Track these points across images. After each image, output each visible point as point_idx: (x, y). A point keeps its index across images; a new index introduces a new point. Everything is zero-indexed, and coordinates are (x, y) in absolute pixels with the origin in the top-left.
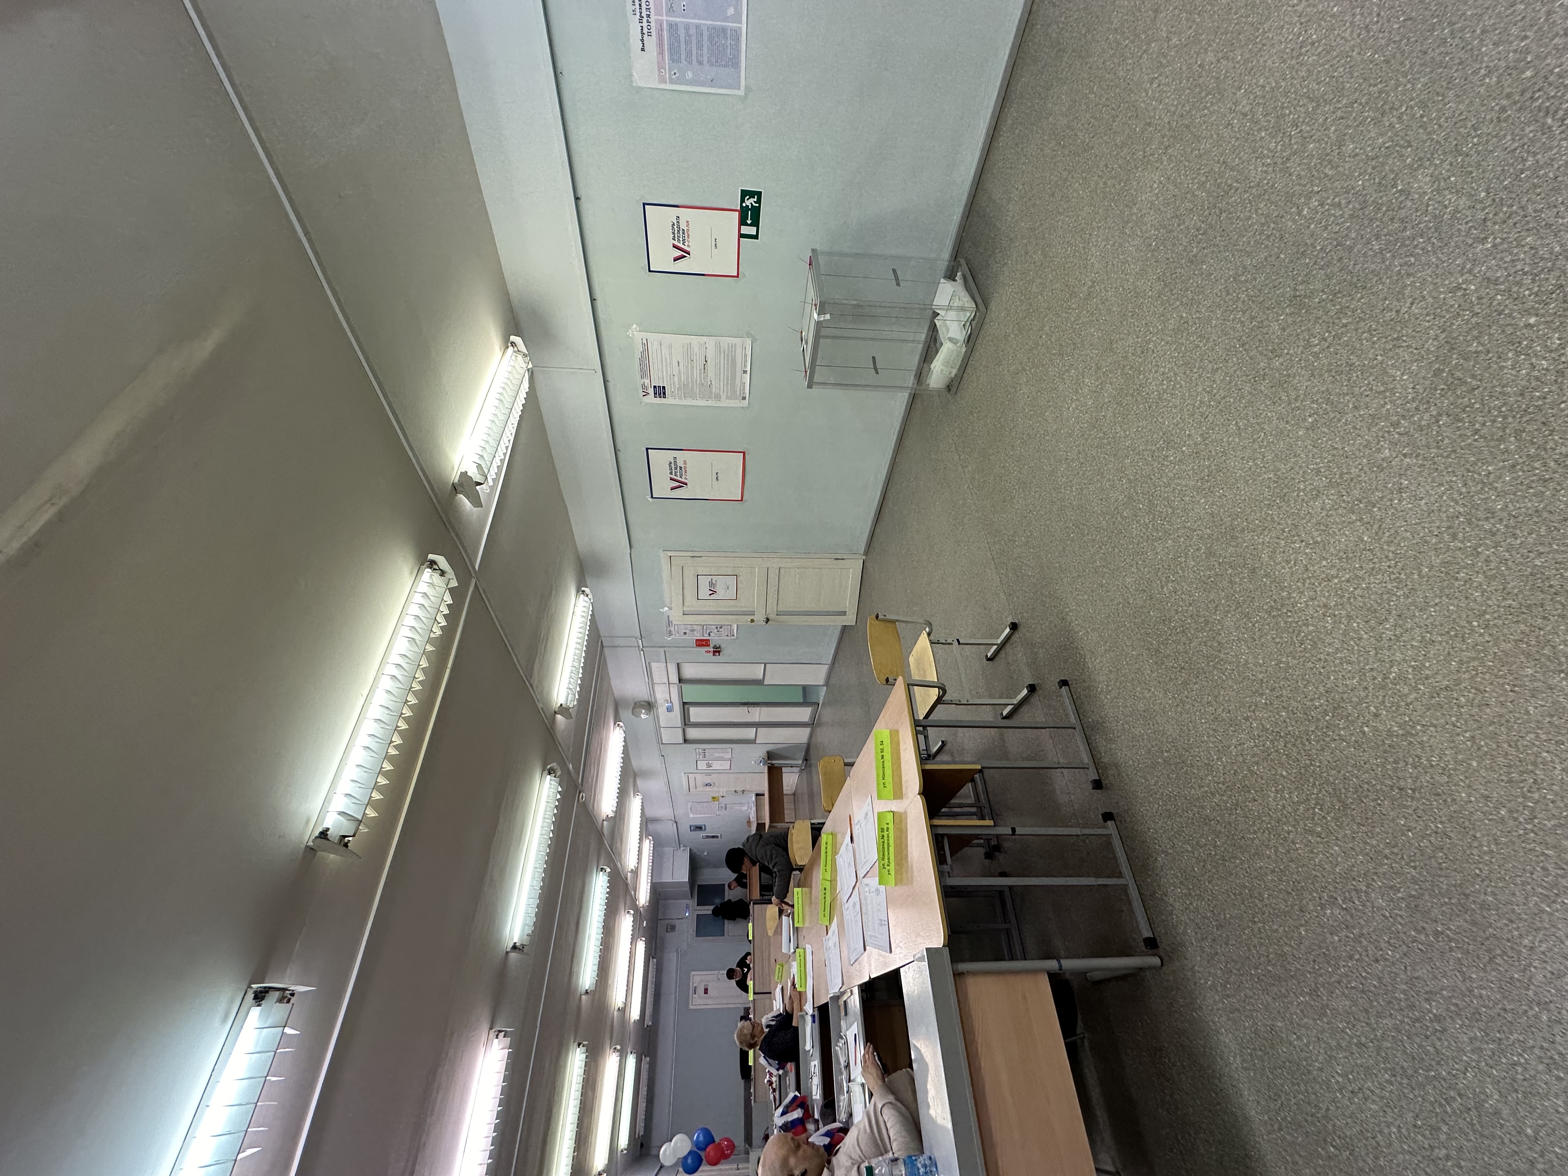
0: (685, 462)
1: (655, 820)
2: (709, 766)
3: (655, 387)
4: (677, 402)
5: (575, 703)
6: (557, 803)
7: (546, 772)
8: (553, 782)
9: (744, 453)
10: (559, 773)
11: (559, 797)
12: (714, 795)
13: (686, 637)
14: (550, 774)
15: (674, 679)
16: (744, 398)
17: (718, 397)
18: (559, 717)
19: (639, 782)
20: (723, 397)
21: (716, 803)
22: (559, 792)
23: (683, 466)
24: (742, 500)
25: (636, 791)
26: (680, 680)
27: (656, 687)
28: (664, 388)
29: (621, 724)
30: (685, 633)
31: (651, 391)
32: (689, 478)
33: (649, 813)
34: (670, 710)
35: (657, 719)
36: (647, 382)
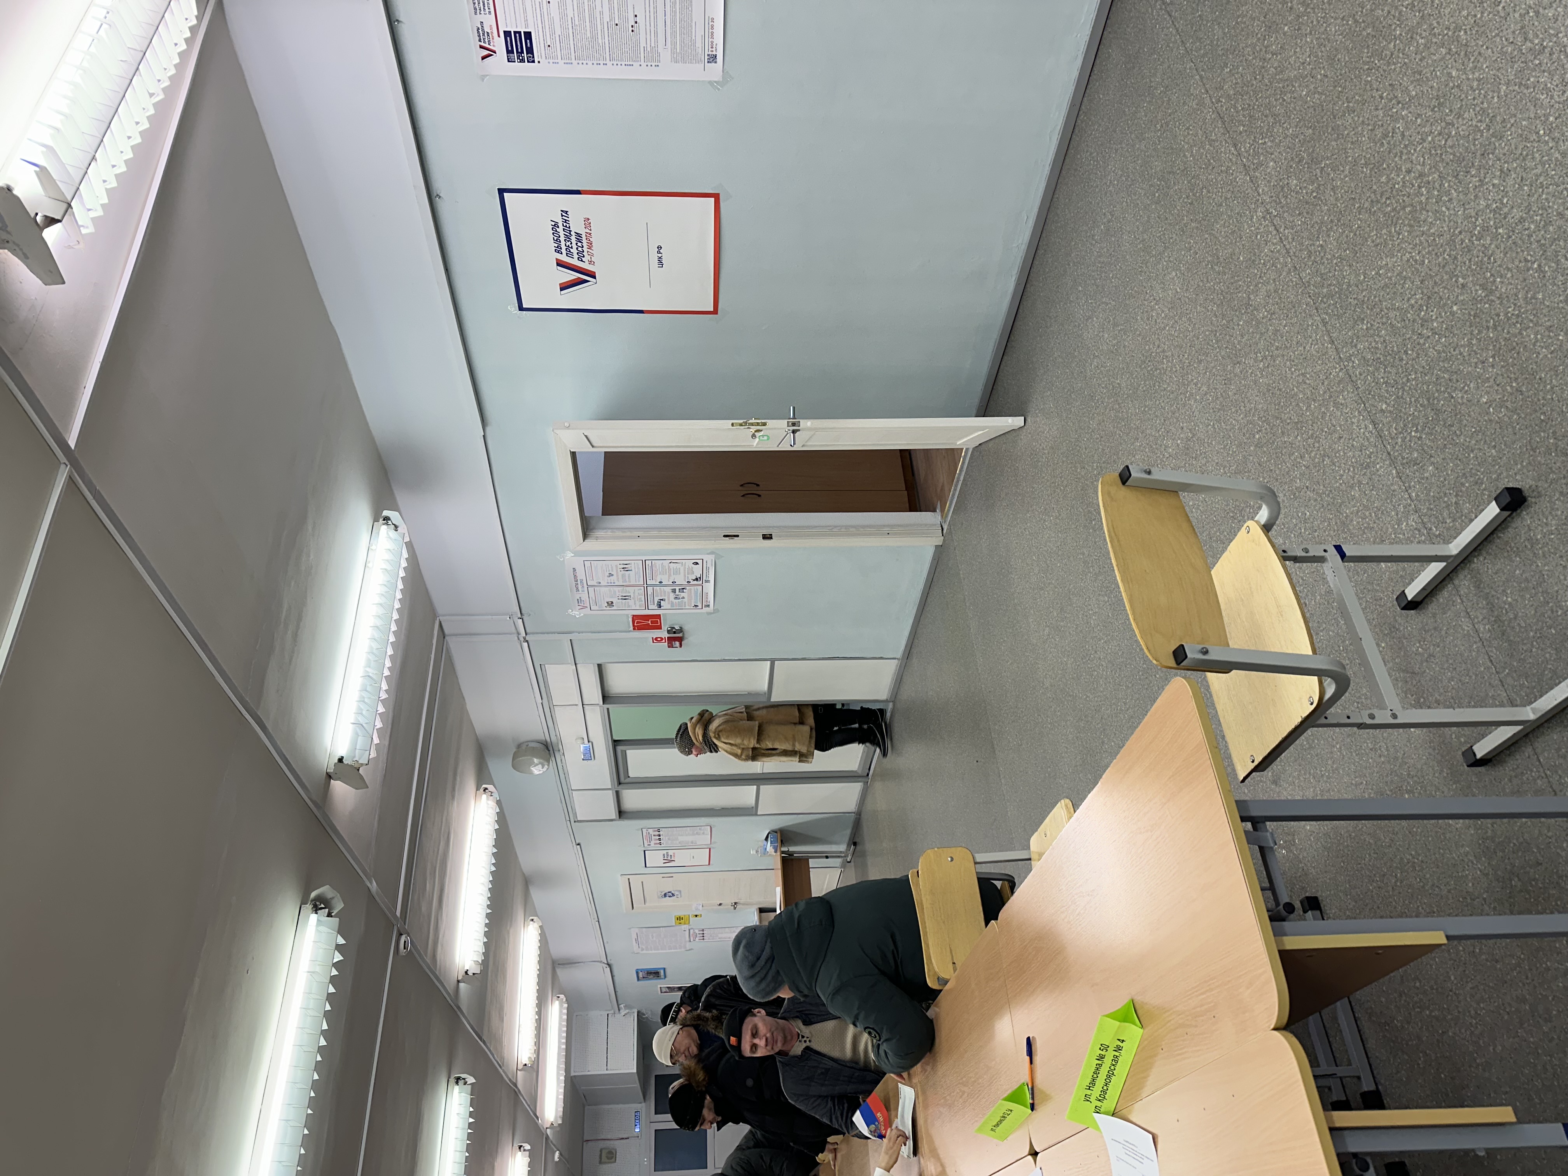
0: (587, 222)
1: (569, 963)
2: (668, 860)
3: (507, 34)
4: (561, 71)
5: (373, 754)
6: (334, 972)
7: (309, 906)
8: (323, 929)
9: (716, 197)
10: (338, 906)
11: (338, 957)
12: (680, 914)
13: (610, 612)
14: (316, 909)
15: (593, 694)
16: (713, 58)
17: (653, 58)
18: (338, 786)
19: (536, 894)
20: (666, 56)
21: (686, 927)
22: (338, 947)
23: (583, 231)
24: (715, 311)
25: (531, 912)
26: (606, 698)
27: (559, 713)
28: (528, 35)
29: (490, 787)
30: (610, 604)
31: (499, 44)
32: (597, 260)
33: (558, 950)
34: (589, 755)
35: (562, 776)
36: (489, 21)
